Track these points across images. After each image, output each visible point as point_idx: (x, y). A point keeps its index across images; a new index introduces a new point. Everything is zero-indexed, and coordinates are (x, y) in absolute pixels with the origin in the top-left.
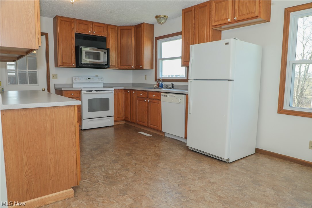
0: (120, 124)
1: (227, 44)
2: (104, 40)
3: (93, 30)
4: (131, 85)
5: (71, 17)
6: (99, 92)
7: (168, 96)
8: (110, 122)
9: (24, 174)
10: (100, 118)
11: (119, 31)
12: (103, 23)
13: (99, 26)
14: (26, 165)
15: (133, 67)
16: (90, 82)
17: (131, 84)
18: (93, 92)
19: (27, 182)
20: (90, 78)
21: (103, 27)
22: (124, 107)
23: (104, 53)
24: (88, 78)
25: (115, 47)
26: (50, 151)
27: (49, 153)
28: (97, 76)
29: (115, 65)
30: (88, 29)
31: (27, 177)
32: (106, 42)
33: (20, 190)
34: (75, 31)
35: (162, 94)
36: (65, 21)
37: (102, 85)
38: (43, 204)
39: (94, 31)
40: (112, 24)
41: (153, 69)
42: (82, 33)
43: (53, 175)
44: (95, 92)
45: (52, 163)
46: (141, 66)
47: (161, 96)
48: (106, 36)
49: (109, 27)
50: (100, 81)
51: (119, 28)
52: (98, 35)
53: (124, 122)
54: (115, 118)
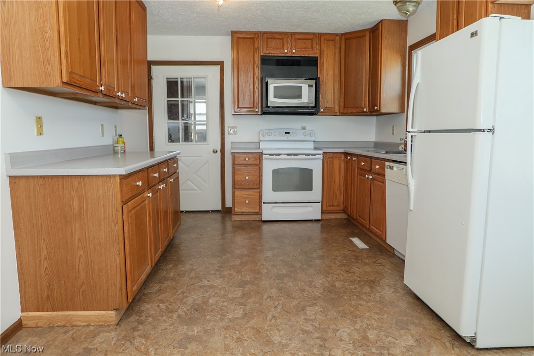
0: (337, 218)
1: (473, 35)
2: (313, 62)
3: (291, 47)
4: (373, 146)
5: (254, 30)
6: (293, 157)
7: (395, 169)
8: (314, 212)
9: (43, 271)
10: (294, 203)
11: (343, 42)
12: (311, 31)
13: (303, 39)
14: (46, 259)
15: (365, 110)
16: (288, 139)
17: (373, 143)
18: (281, 157)
19: (48, 284)
20: (289, 133)
21: (312, 40)
22: (344, 187)
23: (310, 86)
24: (286, 133)
25: (334, 75)
26: (78, 244)
27: (77, 247)
28: (304, 128)
29: (333, 108)
30: (283, 47)
31: (47, 276)
32: (317, 66)
33: (38, 294)
34: (261, 52)
35: (387, 163)
36: (243, 38)
37: (311, 145)
38: (69, 324)
39: (293, 48)
40: (328, 32)
41: (404, 112)
42: (273, 55)
43: (84, 283)
44: (286, 157)
45: (81, 263)
46: (376, 108)
47: (386, 169)
48: (316, 55)
49: (323, 38)
50: (308, 138)
51: (343, 38)
52: (303, 55)
53: (343, 216)
54: (324, 206)
